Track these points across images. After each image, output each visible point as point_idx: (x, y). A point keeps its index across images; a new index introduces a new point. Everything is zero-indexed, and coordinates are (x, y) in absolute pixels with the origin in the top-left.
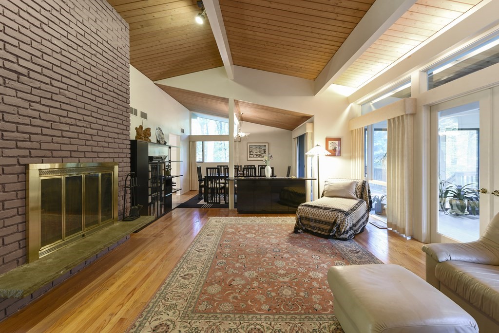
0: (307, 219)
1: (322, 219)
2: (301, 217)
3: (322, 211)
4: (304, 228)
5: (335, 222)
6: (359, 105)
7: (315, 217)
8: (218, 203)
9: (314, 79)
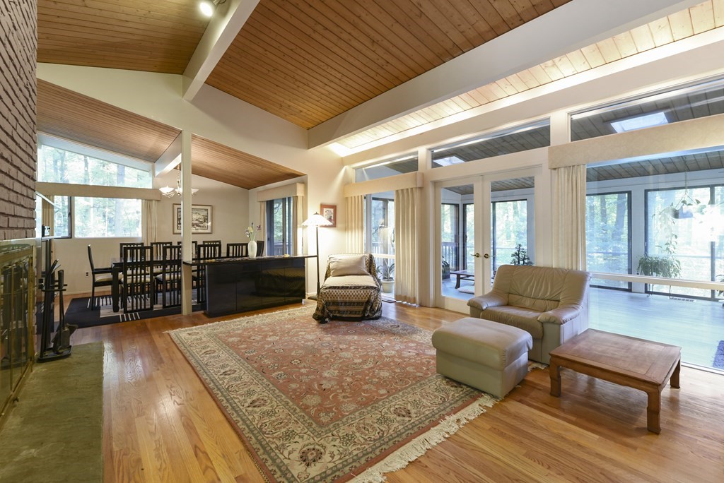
0: (335, 303)
1: (354, 300)
2: (326, 303)
3: (353, 291)
4: (331, 315)
5: (368, 301)
6: (353, 168)
7: (345, 299)
8: (148, 309)
9: (309, 129)
